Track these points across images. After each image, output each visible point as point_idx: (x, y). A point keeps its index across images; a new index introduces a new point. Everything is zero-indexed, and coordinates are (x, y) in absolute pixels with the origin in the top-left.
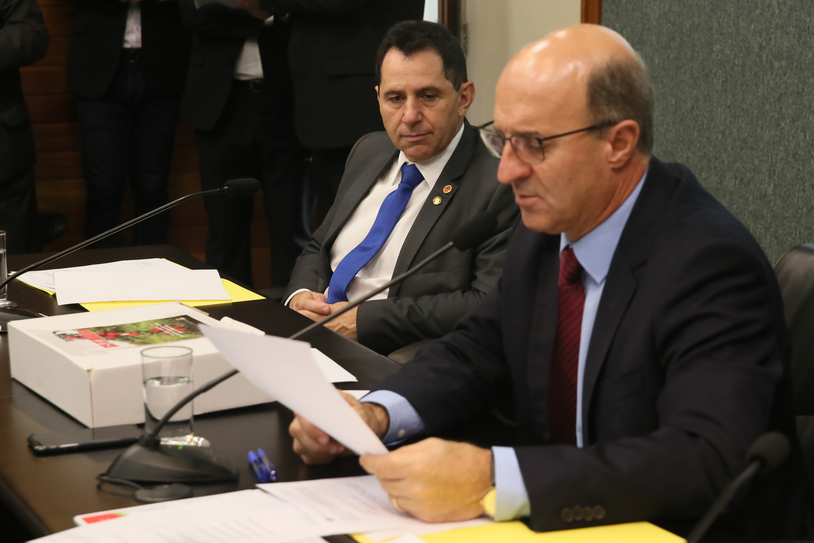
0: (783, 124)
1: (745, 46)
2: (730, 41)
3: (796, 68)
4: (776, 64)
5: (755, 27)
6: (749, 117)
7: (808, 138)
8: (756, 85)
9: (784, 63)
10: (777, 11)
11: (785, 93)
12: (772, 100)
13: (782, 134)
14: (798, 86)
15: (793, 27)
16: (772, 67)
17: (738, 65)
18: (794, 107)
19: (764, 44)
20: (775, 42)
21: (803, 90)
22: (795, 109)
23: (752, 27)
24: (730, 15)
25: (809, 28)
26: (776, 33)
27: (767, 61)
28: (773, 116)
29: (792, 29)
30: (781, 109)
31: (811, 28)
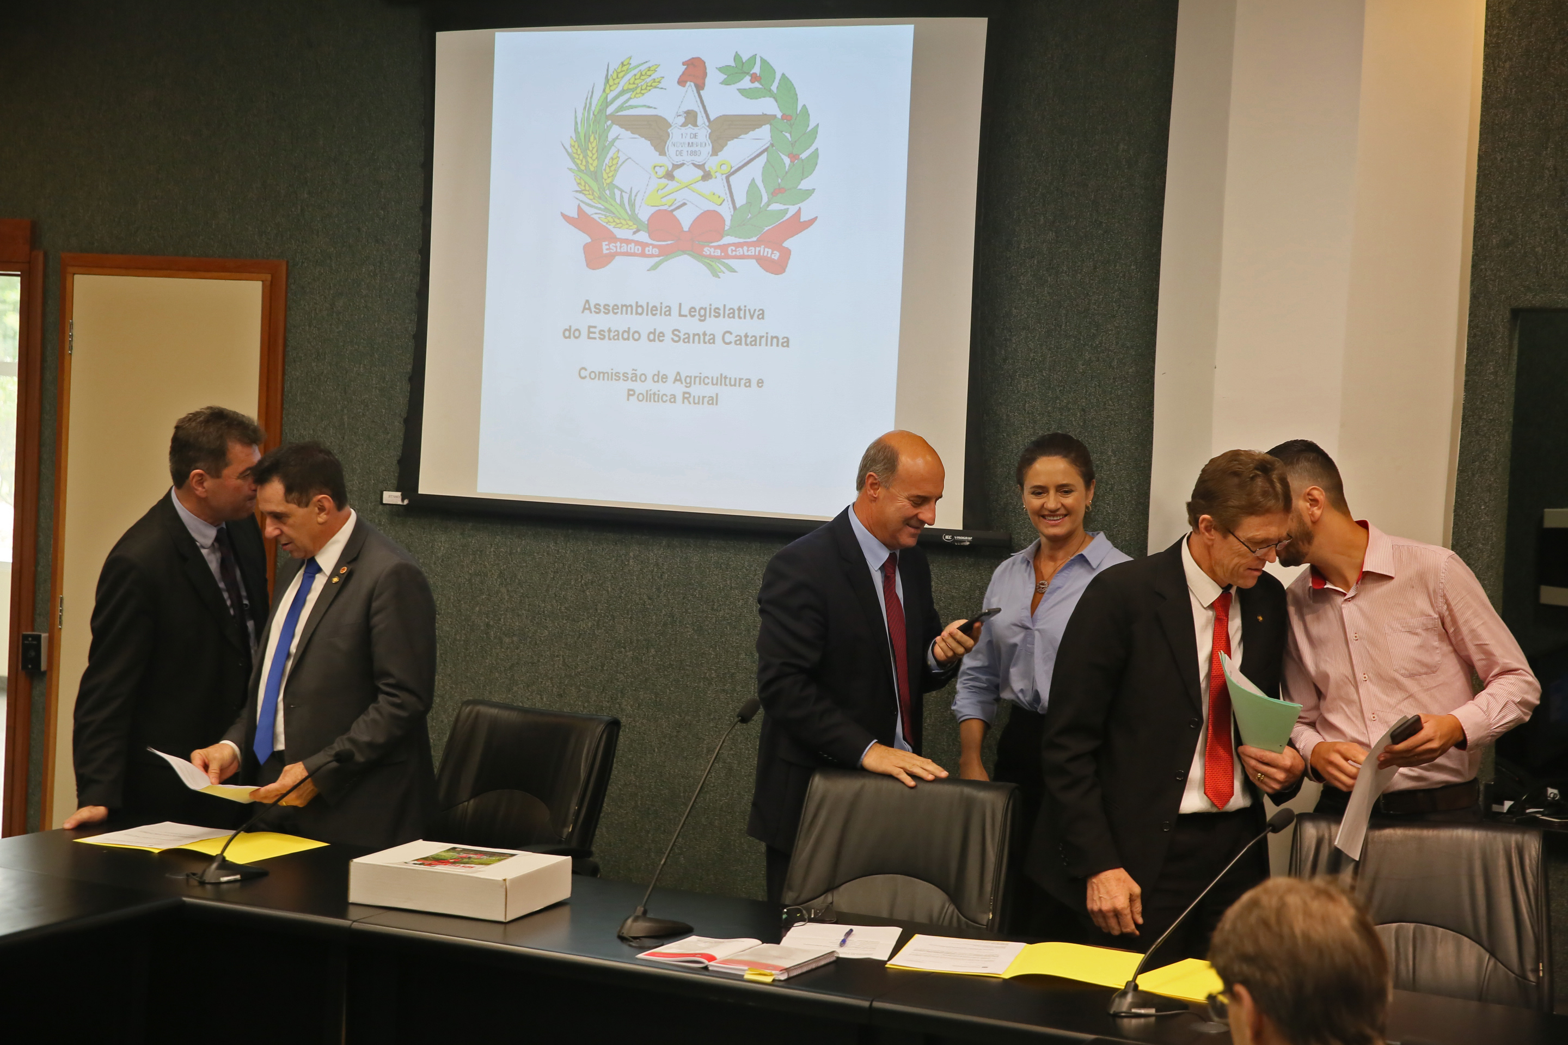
0: (515, 689)
1: (468, 625)
2: (449, 620)
3: (530, 642)
4: (507, 640)
5: (480, 609)
6: (474, 683)
7: (545, 699)
8: (483, 657)
9: (515, 639)
10: (507, 597)
11: (517, 663)
12: (503, 669)
13: (515, 697)
14: (532, 657)
15: (525, 610)
16: (501, 643)
17: (459, 641)
18: (528, 675)
19: (491, 623)
20: (504, 622)
21: (539, 661)
22: (530, 676)
23: (477, 609)
24: (449, 599)
25: (544, 612)
26: (506, 615)
27: (495, 638)
28: (504, 682)
29: (524, 612)
30: (513, 676)
31: (546, 612)
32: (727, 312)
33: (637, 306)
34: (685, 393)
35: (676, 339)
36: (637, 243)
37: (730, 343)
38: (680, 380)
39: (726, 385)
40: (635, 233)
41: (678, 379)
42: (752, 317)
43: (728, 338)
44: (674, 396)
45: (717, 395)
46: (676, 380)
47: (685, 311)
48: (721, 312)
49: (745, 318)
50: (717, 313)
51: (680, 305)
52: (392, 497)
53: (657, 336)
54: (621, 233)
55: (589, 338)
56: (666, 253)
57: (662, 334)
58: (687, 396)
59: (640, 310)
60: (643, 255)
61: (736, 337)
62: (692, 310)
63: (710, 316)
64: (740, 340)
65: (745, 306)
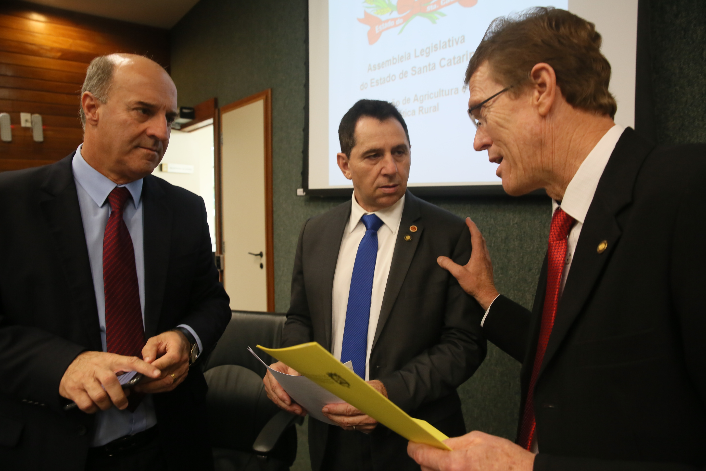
32: (442, 45)
33: (393, 59)
34: (420, 107)
35: (414, 73)
36: (392, 20)
37: (444, 66)
38: (417, 100)
39: (443, 96)
40: (390, 14)
41: (416, 99)
42: (457, 43)
43: (444, 63)
44: (414, 111)
45: (438, 104)
46: (415, 100)
47: (418, 53)
48: (438, 46)
49: (453, 45)
50: (436, 48)
51: (415, 50)
52: (300, 192)
53: (404, 74)
54: (383, 18)
55: (372, 86)
56: (406, 19)
57: (406, 72)
58: (421, 109)
59: (395, 61)
60: (395, 26)
61: (448, 60)
62: (422, 51)
63: (432, 51)
64: (451, 62)
65: (453, 38)
